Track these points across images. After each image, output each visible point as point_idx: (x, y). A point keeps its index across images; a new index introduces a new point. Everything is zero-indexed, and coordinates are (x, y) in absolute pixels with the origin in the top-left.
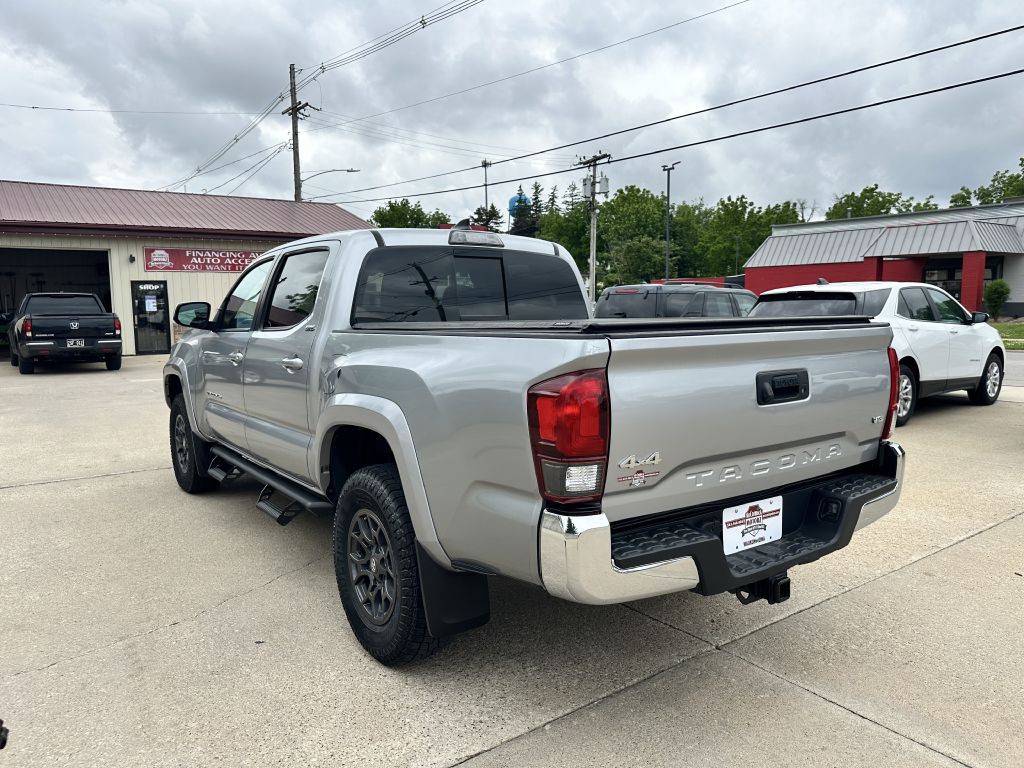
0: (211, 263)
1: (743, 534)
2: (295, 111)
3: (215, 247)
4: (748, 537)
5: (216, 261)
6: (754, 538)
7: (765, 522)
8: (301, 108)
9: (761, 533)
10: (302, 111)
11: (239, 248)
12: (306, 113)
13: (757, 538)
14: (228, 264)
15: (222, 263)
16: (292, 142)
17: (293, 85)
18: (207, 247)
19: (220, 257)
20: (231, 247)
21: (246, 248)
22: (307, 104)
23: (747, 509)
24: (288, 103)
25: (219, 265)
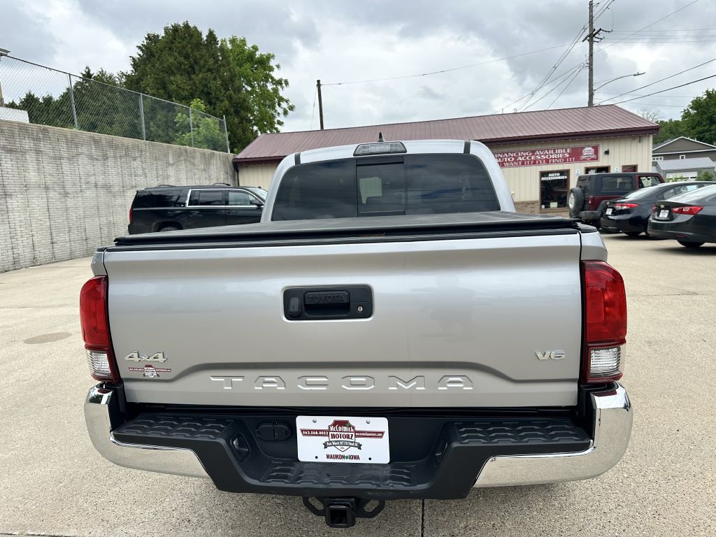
0: (508, 161)
1: (326, 446)
2: (591, 37)
3: (511, 149)
4: (332, 451)
5: (511, 159)
6: (342, 454)
7: (359, 440)
8: (596, 34)
9: (353, 451)
10: (597, 36)
11: (528, 148)
12: (601, 36)
13: (346, 454)
14: (519, 161)
15: (515, 160)
16: (588, 62)
17: (591, 17)
18: (506, 150)
19: (514, 157)
20: (522, 149)
21: (533, 148)
22: (600, 29)
23: (331, 422)
24: (587, 32)
25: (513, 162)
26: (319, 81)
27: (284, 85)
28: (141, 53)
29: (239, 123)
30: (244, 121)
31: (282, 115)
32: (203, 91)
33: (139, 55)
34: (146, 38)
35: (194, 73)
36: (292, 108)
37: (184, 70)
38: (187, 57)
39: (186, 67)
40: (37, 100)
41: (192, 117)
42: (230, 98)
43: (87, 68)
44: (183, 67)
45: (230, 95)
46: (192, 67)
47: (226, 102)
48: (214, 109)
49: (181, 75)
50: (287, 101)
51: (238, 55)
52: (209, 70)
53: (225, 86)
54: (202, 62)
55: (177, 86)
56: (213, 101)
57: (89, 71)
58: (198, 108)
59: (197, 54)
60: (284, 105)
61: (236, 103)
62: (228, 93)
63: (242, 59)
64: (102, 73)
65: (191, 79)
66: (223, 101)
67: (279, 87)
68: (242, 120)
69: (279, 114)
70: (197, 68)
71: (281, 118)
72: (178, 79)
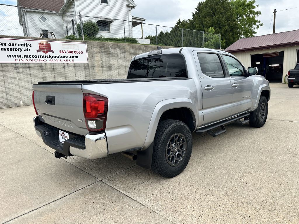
26: (275, 10)
27: (259, 14)
28: (196, 10)
29: (232, 35)
30: (235, 34)
31: (256, 29)
32: (217, 23)
33: (196, 11)
34: (199, 4)
35: (215, 15)
36: (261, 25)
37: (210, 15)
38: (212, 9)
39: (211, 13)
40: (164, 33)
41: (209, 35)
42: (229, 24)
43: (179, 19)
44: (210, 14)
45: (229, 23)
46: (214, 13)
47: (227, 27)
48: (221, 30)
49: (209, 17)
50: (259, 22)
51: (237, 4)
52: (221, 13)
53: (228, 19)
54: (218, 10)
55: (207, 22)
56: (221, 27)
57: (180, 20)
58: (212, 31)
59: (216, 7)
60: (257, 24)
61: (231, 26)
62: (228, 22)
63: (238, 6)
64: (184, 21)
65: (213, 18)
66: (225, 26)
67: (256, 16)
68: (234, 33)
69: (254, 28)
70: (216, 13)
71: (255, 30)
72: (207, 19)
